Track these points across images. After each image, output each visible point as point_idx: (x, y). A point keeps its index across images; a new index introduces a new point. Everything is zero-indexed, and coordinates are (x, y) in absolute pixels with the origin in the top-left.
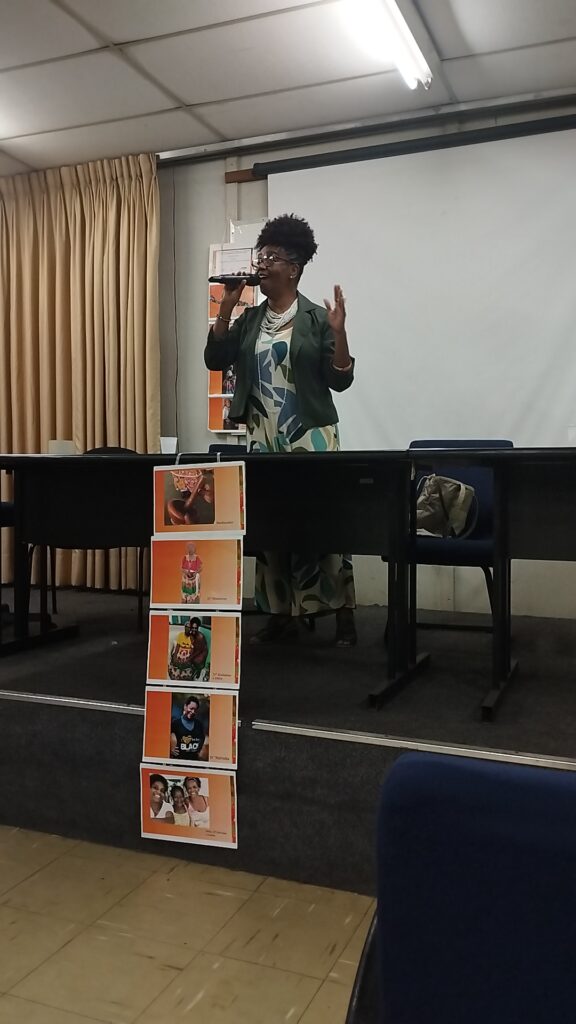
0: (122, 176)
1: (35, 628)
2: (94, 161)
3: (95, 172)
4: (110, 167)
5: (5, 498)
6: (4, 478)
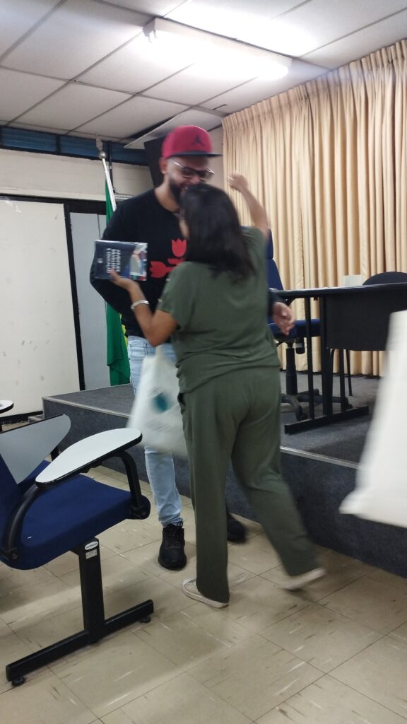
0: (396, 58)
2: (374, 52)
3: (376, 60)
4: (387, 54)
5: (314, 316)
6: (313, 303)
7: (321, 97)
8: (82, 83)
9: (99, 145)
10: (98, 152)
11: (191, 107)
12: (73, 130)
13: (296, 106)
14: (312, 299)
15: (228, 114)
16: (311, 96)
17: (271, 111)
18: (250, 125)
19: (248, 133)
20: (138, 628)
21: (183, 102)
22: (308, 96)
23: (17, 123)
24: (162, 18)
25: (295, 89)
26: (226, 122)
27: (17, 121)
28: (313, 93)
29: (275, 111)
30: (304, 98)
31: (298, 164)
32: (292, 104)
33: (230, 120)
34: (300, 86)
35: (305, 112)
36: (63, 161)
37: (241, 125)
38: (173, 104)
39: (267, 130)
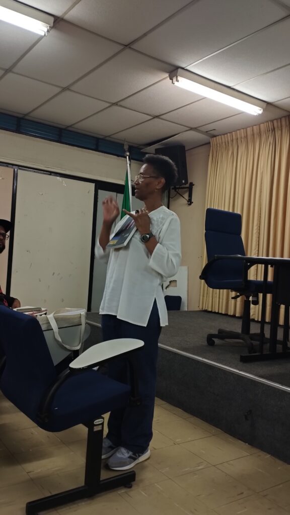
1: (279, 348)
5: (270, 279)
6: (270, 269)
7: (284, 131)
8: (121, 106)
9: (126, 147)
10: (125, 152)
11: (191, 129)
12: (109, 136)
13: (265, 135)
14: (269, 266)
15: (215, 136)
16: (276, 130)
17: (246, 137)
18: (230, 145)
19: (228, 150)
20: (123, 491)
21: (187, 125)
22: (274, 129)
23: (73, 128)
24: (183, 68)
25: (265, 124)
26: (214, 141)
27: (73, 126)
28: (278, 127)
29: (249, 137)
30: (271, 130)
31: (262, 173)
32: (262, 134)
33: (216, 140)
34: (269, 122)
35: (271, 139)
36: (99, 155)
37: (224, 144)
38: (179, 126)
39: (242, 149)
